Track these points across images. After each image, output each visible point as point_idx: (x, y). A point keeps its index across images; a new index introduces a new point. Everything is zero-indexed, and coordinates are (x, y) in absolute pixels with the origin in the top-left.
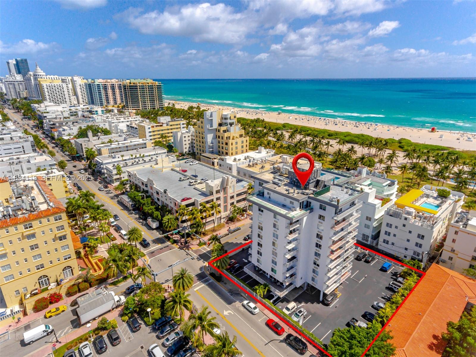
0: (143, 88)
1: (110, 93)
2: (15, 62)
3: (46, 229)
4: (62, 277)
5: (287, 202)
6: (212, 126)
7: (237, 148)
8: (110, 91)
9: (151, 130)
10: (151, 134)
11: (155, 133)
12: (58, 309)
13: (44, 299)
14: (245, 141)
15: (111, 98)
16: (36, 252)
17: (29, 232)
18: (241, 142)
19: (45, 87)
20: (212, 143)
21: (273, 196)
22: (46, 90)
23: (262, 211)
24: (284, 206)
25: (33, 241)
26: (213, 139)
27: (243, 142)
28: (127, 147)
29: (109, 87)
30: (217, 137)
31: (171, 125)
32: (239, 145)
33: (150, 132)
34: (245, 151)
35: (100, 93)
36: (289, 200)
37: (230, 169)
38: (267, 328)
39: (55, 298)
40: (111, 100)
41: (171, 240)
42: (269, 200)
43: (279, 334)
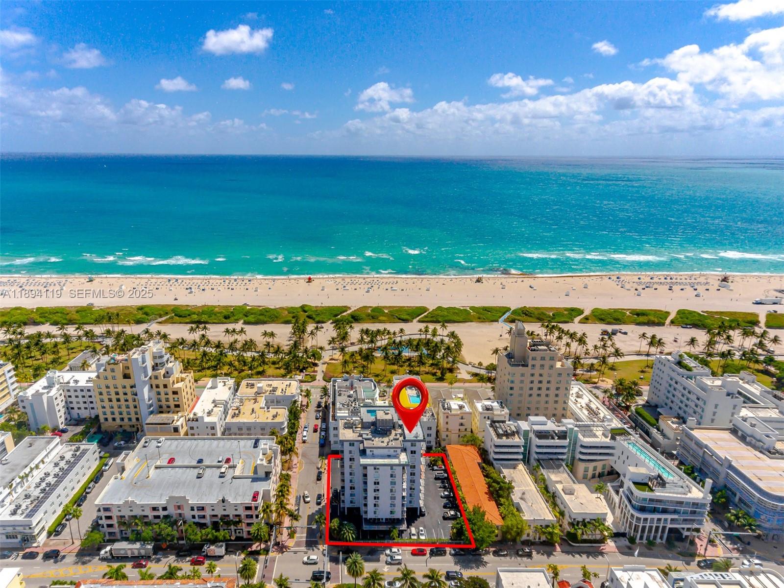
5: (391, 452)
6: (147, 375)
20: (150, 399)
21: (376, 452)
23: (378, 469)
24: (389, 456)
26: (149, 392)
30: (153, 387)
36: (392, 450)
37: (213, 428)
38: (416, 557)
41: (262, 552)
42: (373, 456)
43: (425, 555)
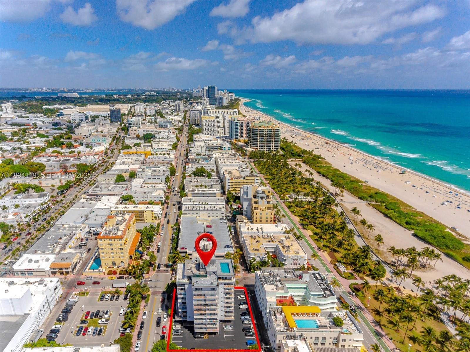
0: (262, 131)
1: (245, 129)
2: (207, 89)
3: (116, 243)
4: (120, 265)
6: (247, 197)
7: (261, 218)
8: (245, 127)
9: (230, 181)
10: (230, 184)
11: (233, 184)
12: (112, 277)
13: (111, 271)
14: (269, 214)
15: (245, 133)
16: (112, 251)
17: (110, 243)
18: (265, 214)
19: (204, 122)
20: (247, 209)
22: (204, 124)
25: (111, 247)
26: (248, 205)
27: (267, 214)
28: (204, 194)
29: (245, 124)
30: (250, 205)
31: (247, 180)
32: (264, 217)
33: (229, 183)
34: (269, 221)
35: (237, 129)
39: (115, 273)
40: (245, 134)
